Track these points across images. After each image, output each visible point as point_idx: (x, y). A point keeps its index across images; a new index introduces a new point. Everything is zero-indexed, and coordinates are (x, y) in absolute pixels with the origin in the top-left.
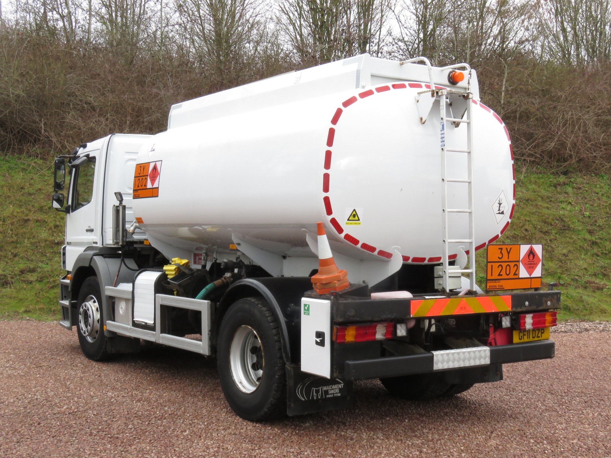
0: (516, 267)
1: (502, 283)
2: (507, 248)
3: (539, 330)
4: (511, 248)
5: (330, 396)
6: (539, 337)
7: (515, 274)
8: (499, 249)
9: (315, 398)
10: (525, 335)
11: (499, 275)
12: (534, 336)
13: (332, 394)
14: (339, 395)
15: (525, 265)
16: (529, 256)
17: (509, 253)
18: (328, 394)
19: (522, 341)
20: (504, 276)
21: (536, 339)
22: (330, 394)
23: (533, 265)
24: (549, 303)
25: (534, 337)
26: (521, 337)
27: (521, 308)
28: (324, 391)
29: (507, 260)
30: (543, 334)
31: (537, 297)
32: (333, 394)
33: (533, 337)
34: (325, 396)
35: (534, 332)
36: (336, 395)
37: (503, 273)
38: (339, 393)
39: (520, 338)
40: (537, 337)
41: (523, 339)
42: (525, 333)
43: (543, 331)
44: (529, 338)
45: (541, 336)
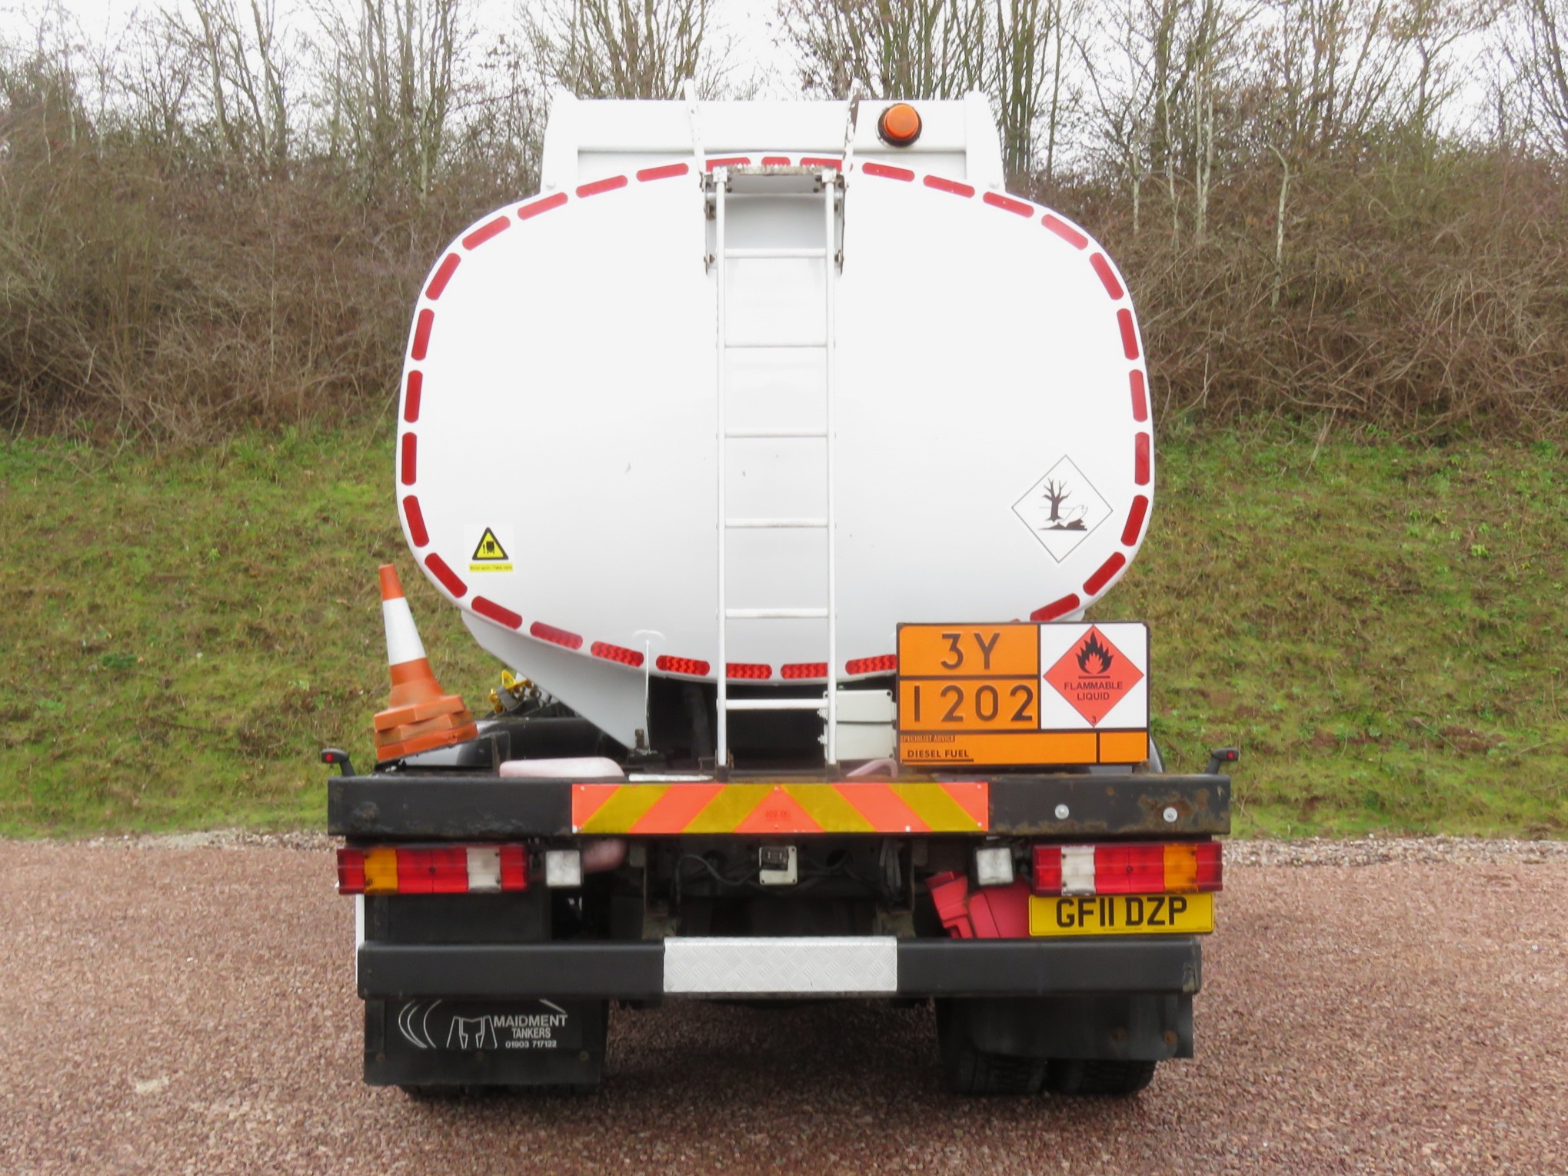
0: (1022, 696)
1: (961, 743)
2: (978, 637)
3: (1161, 902)
4: (996, 637)
5: (516, 1045)
6: (1162, 923)
7: (1019, 717)
8: (945, 636)
9: (464, 1046)
10: (1091, 912)
11: (950, 717)
12: (1135, 917)
13: (524, 1039)
14: (553, 1044)
15: (1065, 688)
16: (1082, 660)
17: (987, 651)
18: (511, 1039)
19: (1074, 930)
20: (971, 721)
21: (1145, 928)
22: (519, 1039)
23: (1102, 691)
24: (1171, 815)
25: (1139, 923)
26: (1071, 917)
27: (1033, 823)
28: (497, 1030)
29: (981, 671)
30: (1178, 915)
31: (1110, 792)
32: (531, 1040)
33: (1129, 922)
34: (501, 1043)
35: (1135, 906)
36: (540, 1044)
37: (967, 711)
38: (552, 1038)
39: (1065, 919)
40: (1151, 922)
41: (1081, 923)
42: (1086, 907)
43: (1178, 905)
44: (1112, 923)
45: (1172, 921)
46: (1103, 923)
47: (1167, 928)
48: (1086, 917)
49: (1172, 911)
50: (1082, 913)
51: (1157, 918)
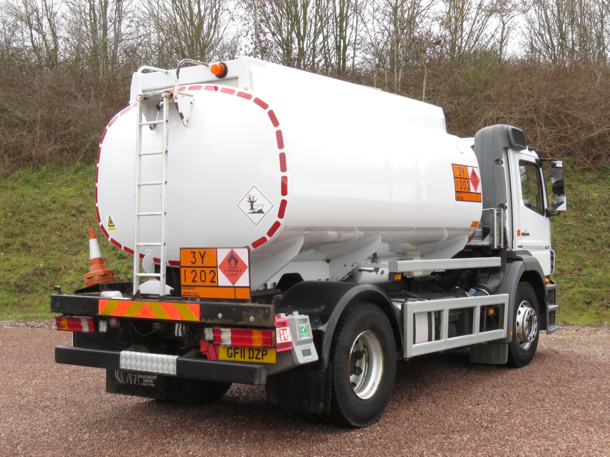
0: (212, 274)
1: (197, 290)
2: (200, 252)
3: (259, 351)
4: (205, 252)
5: (144, 384)
6: (259, 359)
7: (212, 281)
8: (192, 252)
9: (131, 383)
10: (238, 353)
11: (193, 281)
12: (251, 356)
13: (146, 383)
14: (153, 385)
15: (224, 271)
16: (229, 261)
17: (203, 257)
18: (143, 383)
19: (232, 359)
20: (199, 283)
21: (254, 360)
22: (145, 383)
23: (235, 272)
24: (252, 319)
25: (252, 358)
26: (231, 354)
27: (212, 319)
28: (139, 378)
29: (201, 265)
30: (264, 356)
31: (234, 309)
32: (148, 383)
33: (250, 358)
34: (140, 384)
35: (251, 352)
36: (150, 385)
37: (198, 279)
38: (153, 383)
39: (230, 355)
40: (256, 358)
41: (235, 357)
42: (236, 351)
43: (264, 353)
44: (244, 357)
45: (263, 359)
46: (241, 357)
47: (261, 361)
48: (236, 355)
49: (263, 355)
50: (235, 353)
51: (258, 357)
